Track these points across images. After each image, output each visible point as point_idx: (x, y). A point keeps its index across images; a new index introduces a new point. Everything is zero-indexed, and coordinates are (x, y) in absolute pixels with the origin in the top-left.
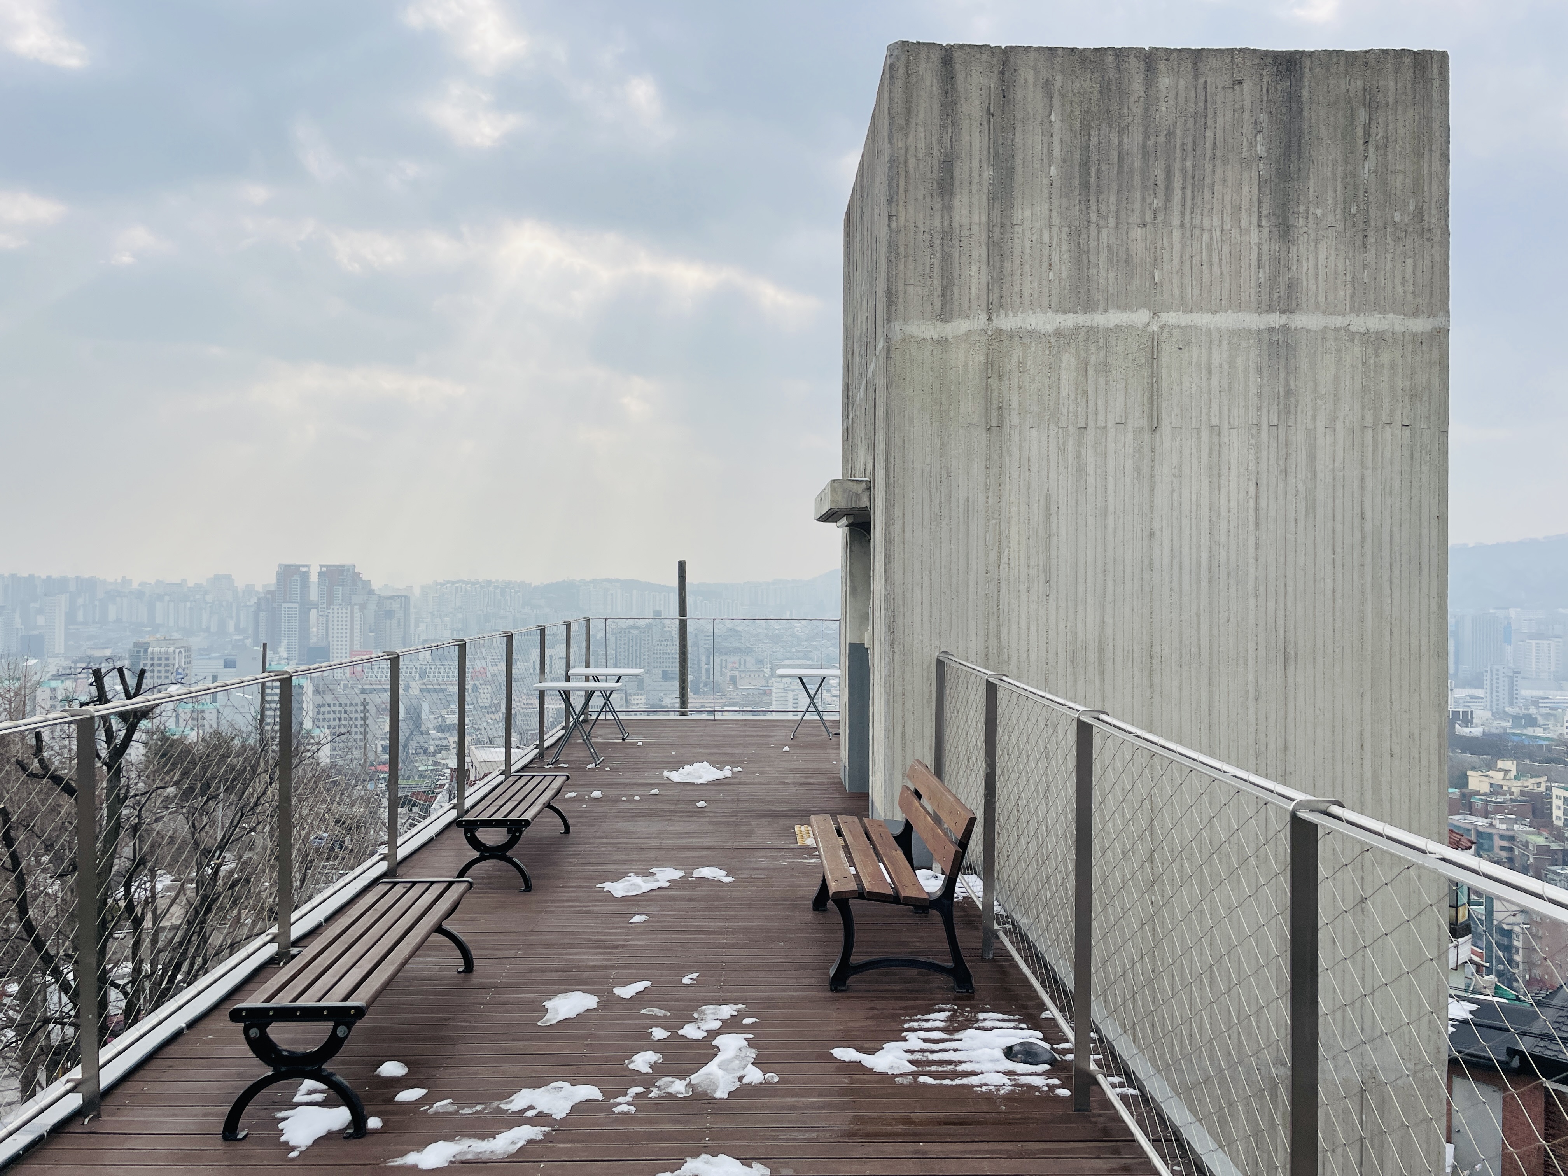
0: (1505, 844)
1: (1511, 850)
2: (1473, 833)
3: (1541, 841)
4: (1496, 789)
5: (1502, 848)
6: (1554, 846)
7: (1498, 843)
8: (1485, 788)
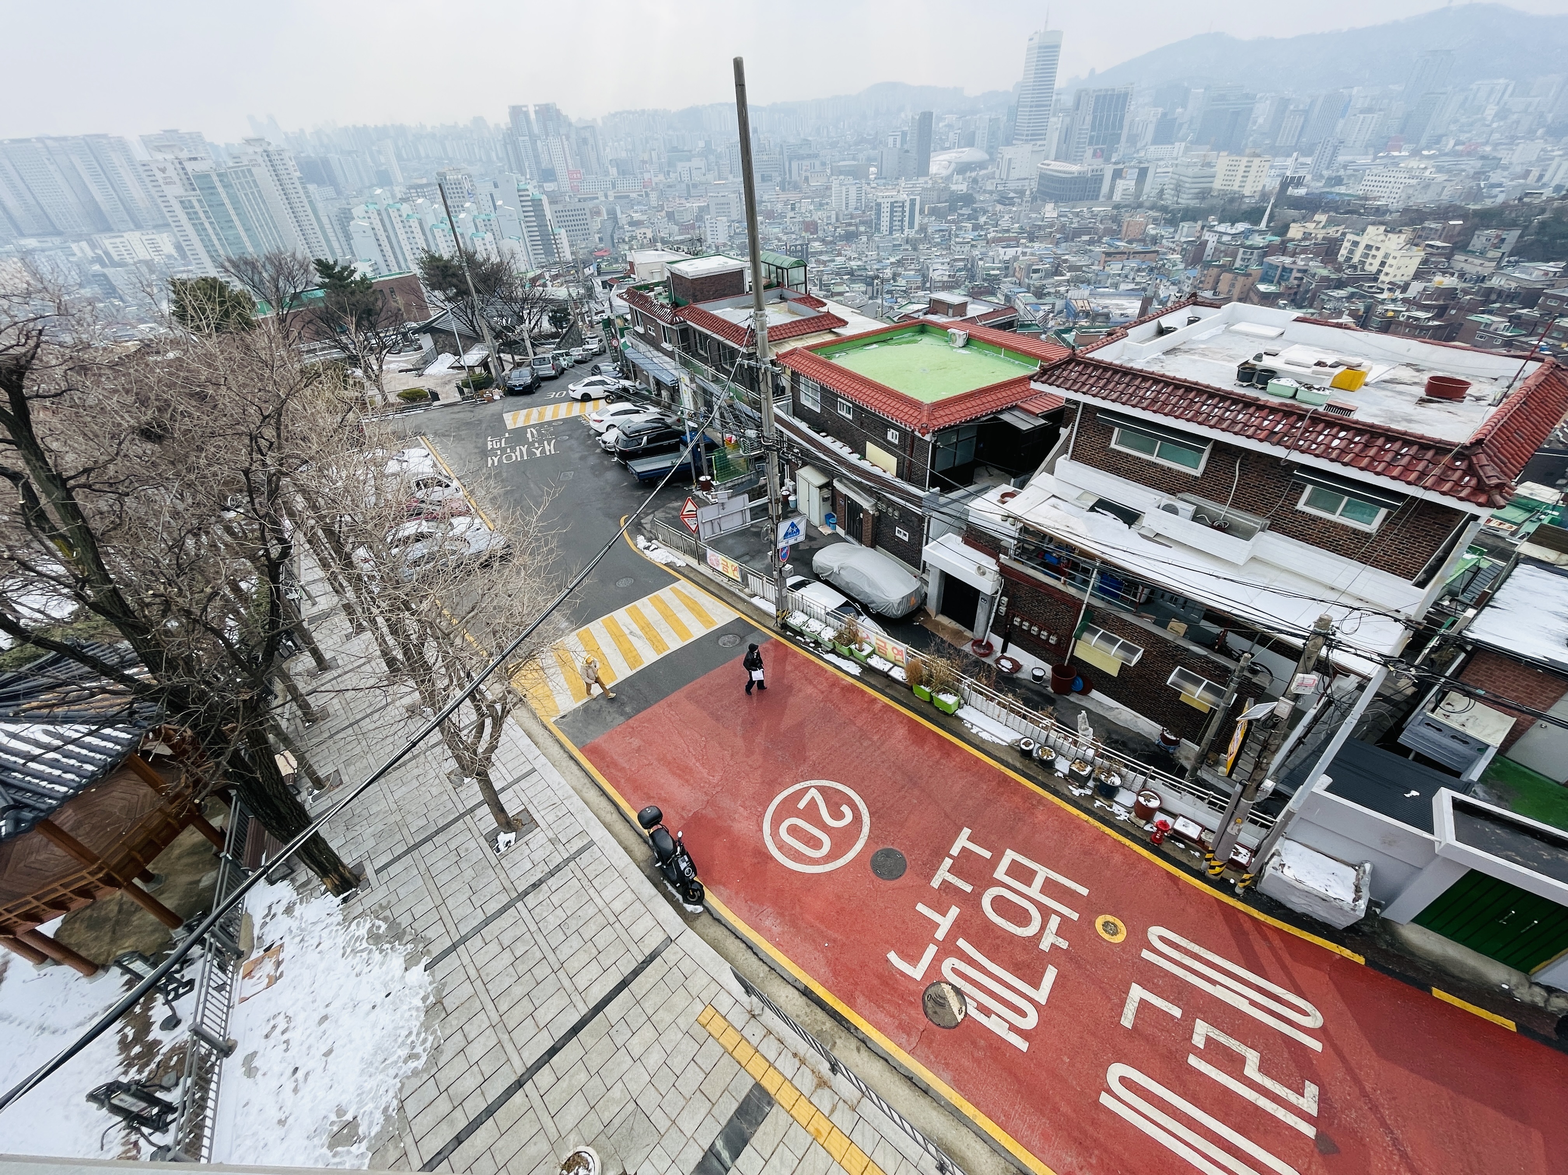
0: (1299, 275)
1: (1302, 279)
2: (1280, 269)
3: (1325, 272)
4: (1307, 236)
5: (1296, 278)
6: (1333, 276)
7: (1295, 274)
8: (1299, 236)
